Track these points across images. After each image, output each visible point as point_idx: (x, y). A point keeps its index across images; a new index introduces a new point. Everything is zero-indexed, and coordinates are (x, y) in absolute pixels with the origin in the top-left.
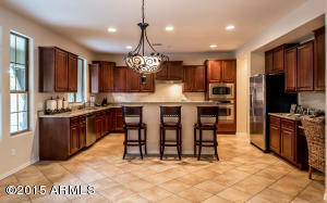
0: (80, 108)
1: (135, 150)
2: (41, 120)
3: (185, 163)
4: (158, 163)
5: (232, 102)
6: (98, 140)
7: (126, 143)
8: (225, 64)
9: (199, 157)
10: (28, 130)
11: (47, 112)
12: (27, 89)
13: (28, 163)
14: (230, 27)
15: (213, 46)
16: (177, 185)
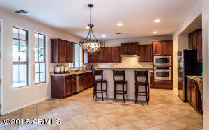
0: (76, 71)
1: (99, 95)
2: (52, 77)
3: (127, 105)
4: (111, 103)
5: (170, 68)
6: (85, 89)
7: (95, 91)
8: (164, 44)
9: (136, 101)
10: (45, 82)
11: (55, 73)
12: (45, 61)
13: (45, 99)
14: (157, 21)
15: (155, 33)
16: (113, 115)
